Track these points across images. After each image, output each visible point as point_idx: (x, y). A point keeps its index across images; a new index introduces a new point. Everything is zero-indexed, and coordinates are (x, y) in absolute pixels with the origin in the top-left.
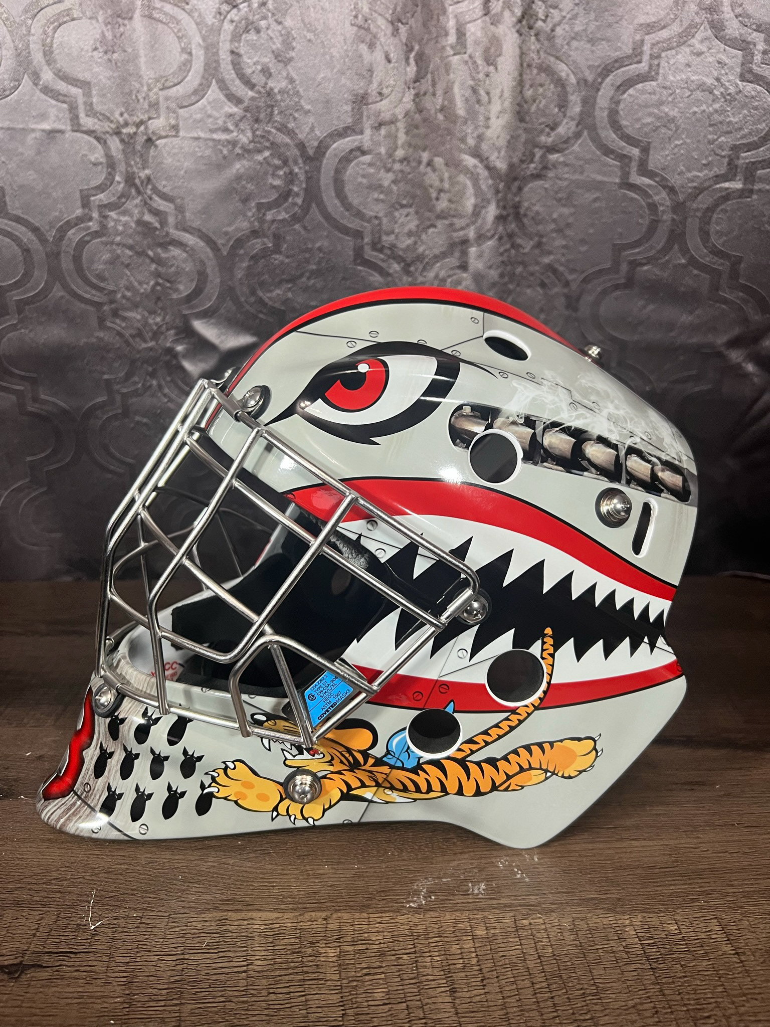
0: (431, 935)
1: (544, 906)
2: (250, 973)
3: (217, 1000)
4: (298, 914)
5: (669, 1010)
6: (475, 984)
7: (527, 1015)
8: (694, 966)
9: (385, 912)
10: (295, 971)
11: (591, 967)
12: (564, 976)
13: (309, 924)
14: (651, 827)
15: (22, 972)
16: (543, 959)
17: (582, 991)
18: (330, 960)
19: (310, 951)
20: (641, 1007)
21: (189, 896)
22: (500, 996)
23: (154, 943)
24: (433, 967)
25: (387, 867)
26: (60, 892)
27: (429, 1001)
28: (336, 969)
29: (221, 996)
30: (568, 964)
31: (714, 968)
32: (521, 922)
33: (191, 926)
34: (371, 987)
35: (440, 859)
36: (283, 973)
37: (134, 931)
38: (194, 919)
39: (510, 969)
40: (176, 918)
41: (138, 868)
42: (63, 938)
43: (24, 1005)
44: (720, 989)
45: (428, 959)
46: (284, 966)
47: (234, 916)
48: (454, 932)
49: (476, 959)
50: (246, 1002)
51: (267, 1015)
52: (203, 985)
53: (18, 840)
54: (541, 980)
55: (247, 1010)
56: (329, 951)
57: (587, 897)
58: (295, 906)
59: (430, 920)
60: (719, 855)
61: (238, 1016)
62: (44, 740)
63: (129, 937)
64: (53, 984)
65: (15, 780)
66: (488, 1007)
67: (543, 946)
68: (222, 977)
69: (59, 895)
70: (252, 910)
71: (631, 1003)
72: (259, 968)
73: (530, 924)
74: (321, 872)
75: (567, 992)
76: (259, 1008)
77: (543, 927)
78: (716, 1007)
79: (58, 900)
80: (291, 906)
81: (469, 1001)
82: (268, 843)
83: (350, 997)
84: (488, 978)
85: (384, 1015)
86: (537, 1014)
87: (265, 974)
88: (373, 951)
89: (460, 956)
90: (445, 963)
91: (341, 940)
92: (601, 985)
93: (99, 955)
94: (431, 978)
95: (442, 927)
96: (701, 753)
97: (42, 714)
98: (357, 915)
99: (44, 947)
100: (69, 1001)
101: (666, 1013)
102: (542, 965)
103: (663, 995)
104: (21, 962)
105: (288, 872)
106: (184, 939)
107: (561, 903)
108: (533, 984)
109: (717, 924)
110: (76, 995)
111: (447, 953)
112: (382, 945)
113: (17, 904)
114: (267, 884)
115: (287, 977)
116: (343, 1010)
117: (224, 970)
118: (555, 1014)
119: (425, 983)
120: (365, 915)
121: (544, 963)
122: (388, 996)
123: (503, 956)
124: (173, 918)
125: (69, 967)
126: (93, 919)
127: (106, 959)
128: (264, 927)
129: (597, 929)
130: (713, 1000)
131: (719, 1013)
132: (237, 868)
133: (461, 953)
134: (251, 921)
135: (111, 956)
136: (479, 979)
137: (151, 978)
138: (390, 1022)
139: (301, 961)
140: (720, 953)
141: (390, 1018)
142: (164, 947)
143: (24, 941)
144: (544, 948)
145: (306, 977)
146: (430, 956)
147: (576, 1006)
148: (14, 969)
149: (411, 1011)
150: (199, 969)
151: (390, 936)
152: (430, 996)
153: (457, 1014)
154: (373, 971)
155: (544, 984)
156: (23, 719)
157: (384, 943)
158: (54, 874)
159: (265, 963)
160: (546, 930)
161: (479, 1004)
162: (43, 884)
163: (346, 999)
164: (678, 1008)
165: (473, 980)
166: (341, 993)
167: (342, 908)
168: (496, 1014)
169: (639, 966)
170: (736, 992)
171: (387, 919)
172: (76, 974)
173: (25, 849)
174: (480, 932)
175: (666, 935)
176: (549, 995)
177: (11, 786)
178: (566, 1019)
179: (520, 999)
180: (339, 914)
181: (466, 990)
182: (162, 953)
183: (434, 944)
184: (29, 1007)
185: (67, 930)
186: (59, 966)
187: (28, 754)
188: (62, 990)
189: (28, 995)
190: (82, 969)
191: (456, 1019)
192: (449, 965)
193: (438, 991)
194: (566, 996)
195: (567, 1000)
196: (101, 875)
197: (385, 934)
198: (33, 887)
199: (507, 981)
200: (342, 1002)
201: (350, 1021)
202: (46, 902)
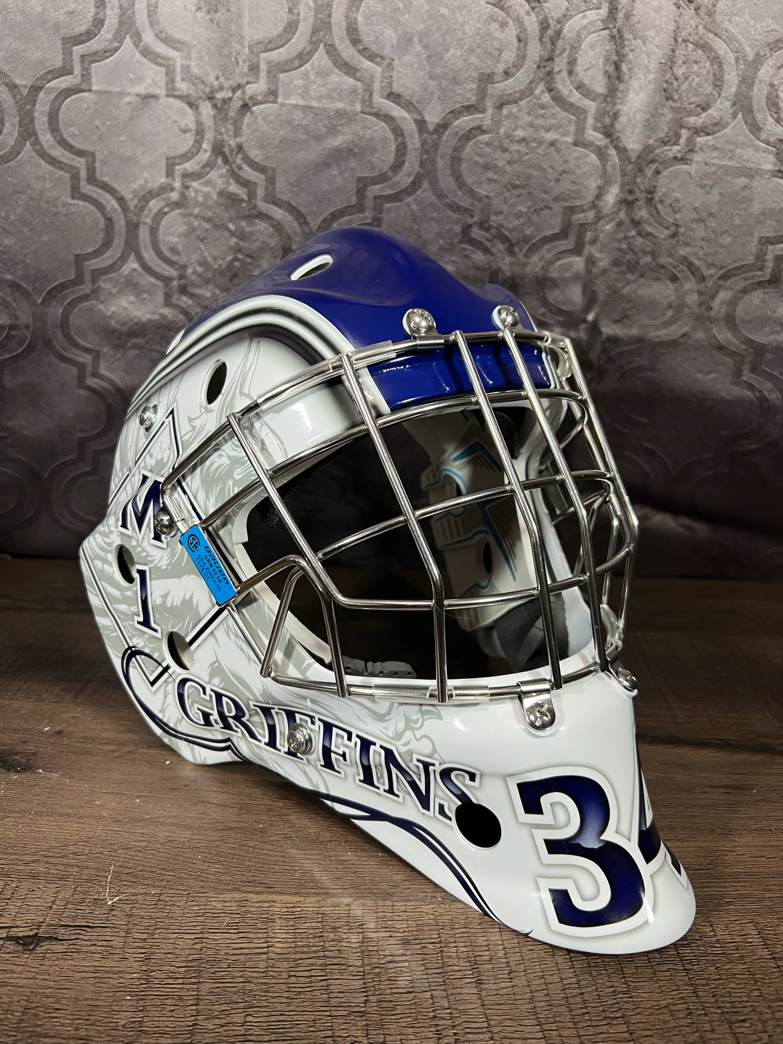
0: (457, 926)
2: (270, 955)
3: (236, 980)
4: (320, 899)
5: (703, 1012)
6: (501, 976)
7: (556, 1010)
8: (729, 969)
9: (410, 900)
10: (317, 955)
11: (622, 965)
12: (594, 974)
13: (331, 909)
14: (685, 828)
15: (37, 944)
16: (573, 955)
17: (614, 989)
18: (353, 946)
19: (332, 936)
20: (672, 1007)
21: (208, 876)
22: (528, 990)
23: (172, 921)
24: (459, 958)
26: (77, 866)
27: (455, 991)
28: (358, 955)
29: (240, 977)
30: (599, 961)
31: (750, 971)
33: (210, 905)
34: (394, 975)
36: (304, 956)
37: (152, 908)
38: (214, 899)
39: (538, 963)
40: (195, 897)
41: (156, 846)
42: (80, 911)
43: (38, 977)
44: (756, 993)
45: (454, 950)
46: (305, 949)
47: (255, 897)
48: (480, 924)
49: (504, 952)
50: (266, 984)
51: (287, 998)
52: (222, 965)
53: (36, 813)
54: (571, 975)
55: (267, 991)
56: (351, 936)
58: (318, 891)
59: (456, 910)
60: (755, 859)
61: (257, 997)
62: (63, 716)
63: (147, 914)
64: (68, 958)
65: (34, 754)
66: (515, 1000)
68: (242, 958)
69: (76, 869)
70: (273, 892)
71: (663, 1003)
72: (279, 951)
74: (345, 858)
75: (597, 989)
76: (280, 991)
78: (752, 1011)
79: (75, 873)
80: (313, 891)
81: (496, 993)
82: (289, 827)
83: (373, 984)
84: (516, 971)
85: (408, 1003)
86: (566, 1009)
87: (286, 956)
88: (397, 939)
89: (486, 948)
90: (470, 954)
91: (365, 926)
92: (632, 984)
93: (116, 930)
94: (456, 968)
95: (468, 918)
96: (737, 757)
97: (61, 690)
98: (381, 903)
99: (60, 920)
100: (84, 975)
101: (700, 1015)
102: (571, 961)
103: (697, 997)
104: (37, 934)
105: (310, 857)
106: (203, 918)
108: (562, 979)
109: (754, 928)
110: (92, 969)
111: (474, 944)
112: (406, 934)
113: (34, 876)
114: (288, 868)
115: (309, 960)
116: (365, 996)
117: (243, 950)
119: (450, 974)
120: (390, 903)
121: (573, 959)
122: (412, 985)
123: (531, 950)
124: (192, 896)
125: (86, 941)
126: (111, 894)
127: (124, 934)
128: (285, 910)
130: (749, 1004)
131: (755, 1017)
132: (258, 851)
133: (488, 945)
134: (272, 904)
135: (128, 932)
136: (506, 972)
137: (170, 956)
138: (414, 1011)
139: (323, 946)
140: (756, 957)
141: (413, 1007)
142: (182, 925)
143: (39, 913)
145: (328, 961)
146: (456, 947)
147: (607, 1003)
148: (29, 940)
149: (435, 1000)
150: (218, 948)
151: (414, 924)
152: (455, 986)
153: (483, 1005)
154: (396, 959)
156: (43, 694)
157: (408, 932)
158: (72, 848)
159: (286, 945)
161: (506, 997)
162: (61, 857)
163: (368, 985)
164: (712, 1010)
165: (500, 972)
166: (364, 979)
167: (365, 895)
168: (523, 1008)
169: (672, 966)
170: (772, 997)
171: (412, 907)
172: (92, 948)
173: (43, 823)
175: (700, 937)
176: (578, 991)
177: (30, 759)
178: (596, 1016)
179: (548, 994)
180: (362, 901)
181: (493, 982)
182: (181, 931)
183: (460, 935)
184: (44, 979)
185: (84, 904)
186: (76, 939)
187: (46, 729)
188: (78, 964)
189: (42, 967)
190: (99, 943)
191: (482, 1010)
192: (475, 957)
193: (464, 982)
194: (596, 993)
195: (597, 997)
196: (120, 851)
197: (410, 922)
198: (50, 860)
199: (534, 975)
200: (365, 988)
201: (373, 1007)
202: (63, 875)
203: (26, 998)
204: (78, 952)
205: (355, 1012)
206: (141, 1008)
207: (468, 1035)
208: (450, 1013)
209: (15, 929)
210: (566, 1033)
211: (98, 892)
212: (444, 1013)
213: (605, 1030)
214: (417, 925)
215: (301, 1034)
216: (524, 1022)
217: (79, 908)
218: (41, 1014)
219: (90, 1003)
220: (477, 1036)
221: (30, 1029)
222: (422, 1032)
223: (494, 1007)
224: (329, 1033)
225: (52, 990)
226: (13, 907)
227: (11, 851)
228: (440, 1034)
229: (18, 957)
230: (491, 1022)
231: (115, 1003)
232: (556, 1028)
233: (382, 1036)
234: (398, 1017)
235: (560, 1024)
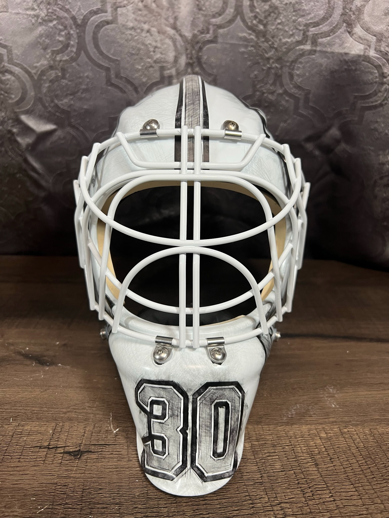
1: (353, 422)
7: (358, 477)
9: (270, 425)
11: (386, 453)
12: (373, 458)
15: (81, 455)
16: (360, 449)
17: (384, 465)
18: (247, 449)
22: (342, 467)
24: (303, 453)
25: (265, 402)
26: (92, 413)
27: (305, 470)
28: (251, 453)
30: (373, 451)
32: (343, 430)
34: (272, 462)
35: (292, 398)
39: (343, 454)
42: (100, 437)
43: (86, 472)
45: (299, 448)
48: (309, 435)
49: (325, 449)
53: (63, 387)
54: (361, 459)
57: (375, 418)
62: (65, 336)
64: (100, 461)
65: (54, 356)
66: (337, 473)
67: (358, 442)
69: (92, 415)
73: (348, 431)
75: (376, 465)
77: (355, 433)
79: (92, 417)
81: (326, 469)
83: (263, 468)
84: (334, 458)
85: (283, 477)
86: (364, 476)
88: (269, 444)
90: (308, 451)
91: (251, 439)
93: (121, 446)
94: (303, 458)
95: (302, 432)
97: (60, 323)
98: (256, 426)
99: (91, 442)
100: (111, 470)
104: (80, 450)
107: (362, 421)
108: (357, 461)
110: (114, 467)
111: (308, 445)
112: (273, 441)
113: (70, 419)
116: (260, 474)
118: (373, 476)
119: (301, 461)
120: (260, 426)
121: (361, 451)
122: (283, 467)
123: (338, 447)
125: (107, 452)
127: (126, 448)
129: (383, 434)
133: (316, 446)
135: (128, 446)
136: (329, 459)
138: (287, 480)
141: (286, 478)
143: (78, 438)
144: (358, 443)
147: (383, 472)
148: (76, 453)
149: (297, 475)
152: (305, 467)
153: (322, 476)
154: (272, 454)
155: (363, 461)
156: (51, 325)
157: (274, 440)
160: (357, 434)
161: (332, 471)
162: (82, 409)
165: (326, 459)
166: (257, 465)
171: (273, 428)
172: (111, 455)
173: (68, 391)
174: (323, 435)
176: (367, 466)
177: (52, 359)
178: (379, 479)
179: (353, 469)
181: (323, 464)
183: (301, 441)
184: (90, 473)
185: (101, 433)
186: (101, 451)
187: (58, 343)
188: (106, 464)
189: (87, 467)
190: (114, 453)
191: (322, 479)
192: (311, 452)
193: (308, 465)
194: (376, 467)
195: (378, 469)
196: (113, 405)
197: (273, 436)
198: (77, 411)
199: (344, 459)
200: (259, 470)
201: (266, 480)
202: (86, 418)
203: (82, 484)
204: (104, 458)
205: (257, 482)
206: (145, 486)
207: (318, 491)
208: (306, 481)
209: (67, 448)
210: (366, 488)
211: (107, 427)
212: (303, 481)
213: (385, 486)
214: (277, 437)
215: (232, 495)
216: (344, 484)
217: (99, 435)
218: (93, 492)
219: (118, 484)
220: (323, 492)
221: (89, 500)
222: (294, 491)
223: (327, 477)
224: (247, 494)
225: (95, 479)
226: (63, 436)
227: (55, 407)
228: (304, 492)
229: (73, 462)
230: (328, 484)
231: (130, 484)
232: (361, 486)
233: (275, 494)
234: (280, 484)
235: (363, 483)
